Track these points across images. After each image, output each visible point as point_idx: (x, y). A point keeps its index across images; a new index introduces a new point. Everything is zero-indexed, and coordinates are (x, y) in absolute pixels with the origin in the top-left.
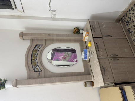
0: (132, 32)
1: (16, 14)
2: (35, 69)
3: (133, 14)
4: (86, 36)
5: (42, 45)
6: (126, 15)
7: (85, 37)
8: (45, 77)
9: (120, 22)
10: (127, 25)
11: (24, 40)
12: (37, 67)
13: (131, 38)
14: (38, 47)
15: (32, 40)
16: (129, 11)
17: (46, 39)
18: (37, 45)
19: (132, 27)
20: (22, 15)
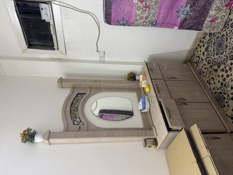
0: (204, 73)
1: (57, 57)
2: (75, 122)
3: (201, 51)
4: (143, 80)
5: (85, 94)
6: (194, 55)
7: (141, 82)
8: (87, 131)
9: (188, 63)
10: (197, 66)
11: (62, 88)
12: (78, 120)
13: (204, 81)
14: (80, 96)
15: (74, 88)
16: (197, 48)
17: (91, 87)
18: (78, 94)
19: (202, 67)
20: (63, 58)
